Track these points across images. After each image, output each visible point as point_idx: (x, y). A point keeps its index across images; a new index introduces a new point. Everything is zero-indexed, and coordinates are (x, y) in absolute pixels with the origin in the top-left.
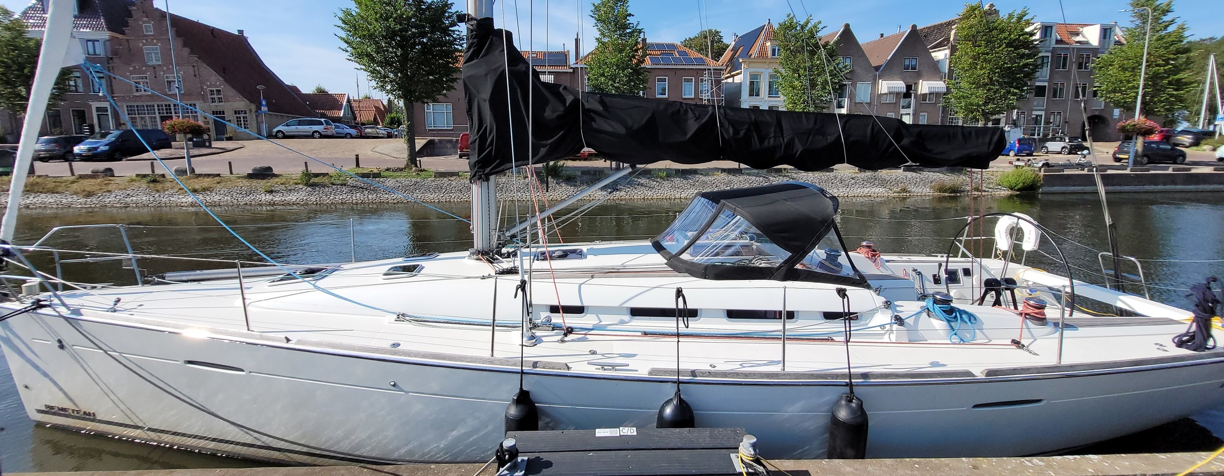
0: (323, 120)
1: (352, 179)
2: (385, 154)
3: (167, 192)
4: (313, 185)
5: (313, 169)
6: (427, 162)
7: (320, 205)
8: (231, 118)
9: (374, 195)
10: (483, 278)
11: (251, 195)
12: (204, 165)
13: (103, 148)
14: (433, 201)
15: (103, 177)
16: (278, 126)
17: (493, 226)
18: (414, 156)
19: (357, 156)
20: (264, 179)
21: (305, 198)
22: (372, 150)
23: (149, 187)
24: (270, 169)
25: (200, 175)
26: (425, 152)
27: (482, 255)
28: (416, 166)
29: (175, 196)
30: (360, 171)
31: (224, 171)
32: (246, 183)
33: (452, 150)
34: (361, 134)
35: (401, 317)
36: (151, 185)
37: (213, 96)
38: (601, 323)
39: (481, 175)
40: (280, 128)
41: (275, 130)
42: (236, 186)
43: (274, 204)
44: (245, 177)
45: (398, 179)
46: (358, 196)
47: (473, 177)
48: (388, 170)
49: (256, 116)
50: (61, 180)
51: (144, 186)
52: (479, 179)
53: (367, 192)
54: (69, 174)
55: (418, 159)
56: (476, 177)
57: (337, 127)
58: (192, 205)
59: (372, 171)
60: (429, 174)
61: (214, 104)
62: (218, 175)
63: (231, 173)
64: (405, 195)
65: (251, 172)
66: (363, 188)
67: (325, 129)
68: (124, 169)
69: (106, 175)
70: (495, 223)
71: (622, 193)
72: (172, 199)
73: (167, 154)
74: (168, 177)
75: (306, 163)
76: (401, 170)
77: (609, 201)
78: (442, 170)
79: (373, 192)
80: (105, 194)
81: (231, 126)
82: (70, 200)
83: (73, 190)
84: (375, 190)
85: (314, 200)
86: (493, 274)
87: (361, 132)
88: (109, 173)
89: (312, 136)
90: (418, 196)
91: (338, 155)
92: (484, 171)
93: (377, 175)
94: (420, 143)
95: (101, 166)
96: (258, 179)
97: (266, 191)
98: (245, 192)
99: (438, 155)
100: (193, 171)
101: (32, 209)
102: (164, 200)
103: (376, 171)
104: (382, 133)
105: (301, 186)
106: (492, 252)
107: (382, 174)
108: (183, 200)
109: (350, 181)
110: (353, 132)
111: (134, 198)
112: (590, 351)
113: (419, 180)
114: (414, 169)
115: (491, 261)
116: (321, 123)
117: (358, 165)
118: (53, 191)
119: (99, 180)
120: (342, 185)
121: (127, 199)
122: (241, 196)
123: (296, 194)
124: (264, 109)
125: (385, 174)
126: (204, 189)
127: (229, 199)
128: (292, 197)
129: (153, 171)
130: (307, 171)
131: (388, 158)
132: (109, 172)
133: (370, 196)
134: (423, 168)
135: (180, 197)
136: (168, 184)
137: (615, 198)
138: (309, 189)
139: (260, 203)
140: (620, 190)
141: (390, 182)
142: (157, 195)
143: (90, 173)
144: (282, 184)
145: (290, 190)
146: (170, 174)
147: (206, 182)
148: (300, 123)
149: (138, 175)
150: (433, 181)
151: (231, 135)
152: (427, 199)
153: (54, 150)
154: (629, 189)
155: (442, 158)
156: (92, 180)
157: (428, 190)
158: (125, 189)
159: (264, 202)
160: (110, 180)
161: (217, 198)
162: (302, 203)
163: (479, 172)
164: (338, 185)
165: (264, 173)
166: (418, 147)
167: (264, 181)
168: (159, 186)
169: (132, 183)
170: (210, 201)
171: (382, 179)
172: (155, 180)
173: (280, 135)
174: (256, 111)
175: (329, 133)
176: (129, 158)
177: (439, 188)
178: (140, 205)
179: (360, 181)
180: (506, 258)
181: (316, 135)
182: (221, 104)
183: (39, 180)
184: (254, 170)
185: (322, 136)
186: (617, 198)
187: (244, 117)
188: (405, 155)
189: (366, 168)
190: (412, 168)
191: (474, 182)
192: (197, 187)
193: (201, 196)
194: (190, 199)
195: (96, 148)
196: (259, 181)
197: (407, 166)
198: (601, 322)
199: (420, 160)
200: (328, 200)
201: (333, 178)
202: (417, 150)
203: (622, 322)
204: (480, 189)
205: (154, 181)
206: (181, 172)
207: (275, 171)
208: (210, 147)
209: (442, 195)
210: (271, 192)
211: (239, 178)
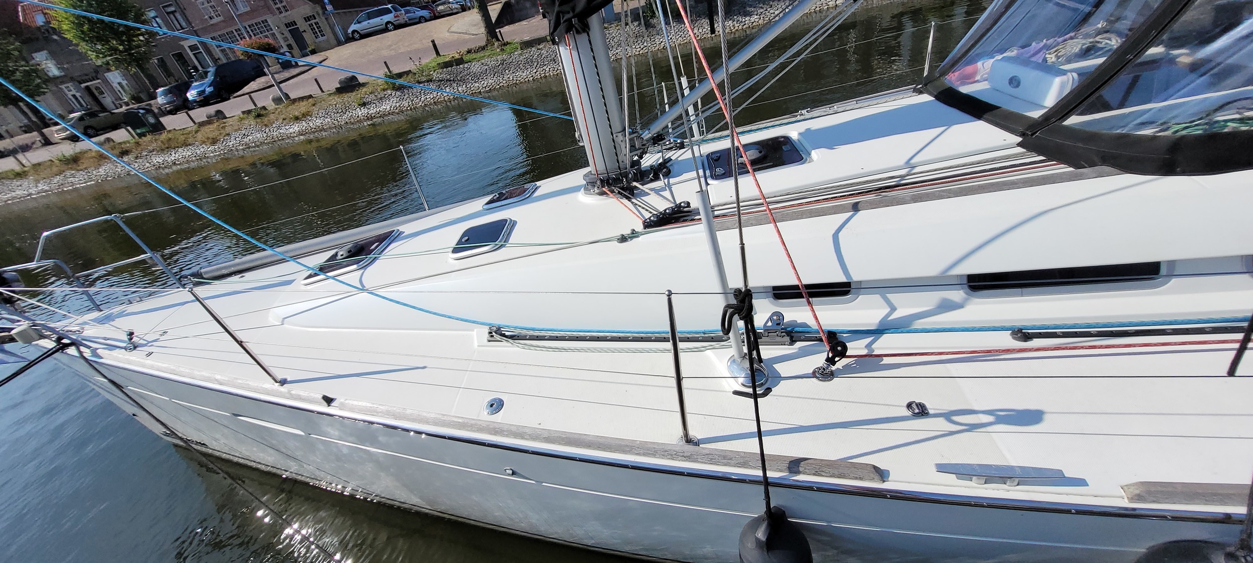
0: (389, 6)
1: (436, 73)
2: (463, 33)
3: (274, 125)
4: (401, 88)
5: (396, 70)
6: (508, 32)
7: (414, 109)
8: (305, 28)
9: (464, 86)
10: (623, 239)
11: (347, 113)
12: (297, 88)
13: (209, 90)
14: (526, 80)
15: (217, 121)
16: (350, 26)
17: (617, 127)
18: (492, 29)
19: (433, 41)
20: (352, 92)
21: (398, 105)
22: (448, 31)
23: (257, 122)
24: (354, 78)
25: (294, 101)
26: (505, 21)
27: (609, 185)
28: (498, 40)
29: (283, 128)
30: (441, 60)
31: (314, 90)
32: (337, 99)
33: (533, 10)
34: (434, 14)
35: (497, 333)
36: (259, 120)
37: (277, 6)
38: (894, 316)
39: (569, 20)
40: (353, 27)
41: (350, 31)
42: (330, 105)
43: (372, 118)
44: (334, 93)
45: (483, 61)
46: (448, 92)
47: (555, 30)
48: (469, 52)
49: (326, 19)
50: (187, 132)
51: (253, 122)
52: (568, 31)
53: (456, 85)
54: (192, 124)
55: (497, 31)
56: (562, 27)
57: (407, 12)
58: (301, 133)
59: (453, 57)
60: (514, 46)
61: (283, 15)
62: (310, 96)
63: (323, 91)
64: (495, 79)
65: (339, 86)
66: (450, 81)
67: (395, 17)
68: (234, 107)
69: (219, 118)
70: (620, 117)
71: (755, 18)
72: (281, 131)
73: (263, 82)
74: (269, 108)
75: (385, 63)
76: (483, 48)
77: (737, 32)
78: (527, 38)
79: (462, 84)
80: (226, 138)
81: (308, 37)
82: (202, 150)
83: (200, 139)
84: (463, 81)
85: (407, 105)
86: (639, 227)
87: (433, 11)
88: (220, 116)
89: (385, 30)
90: (509, 77)
91: (416, 46)
92: (573, 10)
93: (460, 62)
94: (494, 11)
95: (211, 109)
96: (348, 92)
97: (359, 105)
98: (340, 111)
99: (520, 20)
100: (287, 96)
101: (179, 164)
102: (275, 133)
103: (457, 56)
104: (455, 8)
105: (389, 92)
106: (626, 177)
107: (466, 58)
108: (291, 130)
109: (435, 76)
110: (425, 13)
111: (251, 138)
112: (909, 406)
113: (505, 57)
114: (496, 44)
115: (629, 193)
116: (388, 11)
117: (438, 53)
118: (186, 144)
119: (215, 125)
120: (428, 81)
121: (245, 140)
122: (338, 115)
123: (388, 102)
124: (329, 8)
125: (468, 58)
126: (303, 114)
127: (329, 120)
128: (386, 106)
129: (255, 105)
130: (390, 72)
131: (467, 37)
132: (220, 114)
133: (460, 89)
134: (505, 40)
135: (287, 127)
136: (272, 116)
137: (745, 27)
138: (398, 93)
139: (358, 119)
140: (749, 14)
141: (475, 67)
142: (267, 130)
143: (207, 119)
144: (371, 93)
145: (381, 99)
146: (271, 105)
147: (303, 107)
148: (370, 16)
149: (244, 112)
150: (521, 54)
151: (313, 48)
152: (519, 79)
153: (174, 101)
154: (762, 10)
155: (524, 23)
156: (211, 126)
157: (518, 67)
158: (239, 129)
159: (362, 118)
160: (225, 123)
161: (318, 122)
162: (397, 111)
163: (564, 13)
164: (424, 82)
165: (350, 85)
166: (494, 15)
167: (354, 94)
168: (266, 120)
169: (242, 122)
170: (314, 127)
171: (466, 65)
172: (260, 114)
173: (357, 36)
174: (324, 13)
175: (402, 21)
176: (235, 95)
177: (529, 62)
178: (258, 143)
179: (444, 74)
180: (652, 181)
181: (390, 27)
182: (289, 13)
183: (170, 136)
184: (340, 82)
185: (398, 27)
186: (746, 26)
187: (315, 23)
188: (482, 30)
189: (449, 54)
190: (494, 44)
191: (560, 41)
192: (297, 114)
193: (304, 123)
194: (295, 128)
195: (204, 91)
196: (349, 94)
197: (489, 43)
198: (893, 309)
199: (500, 31)
200: (421, 103)
201: (417, 76)
202: (493, 21)
203: (946, 306)
204: (575, 54)
205: (259, 116)
206: (277, 101)
207: (361, 79)
208: (297, 65)
209: (535, 71)
210: (364, 105)
211: (330, 95)
